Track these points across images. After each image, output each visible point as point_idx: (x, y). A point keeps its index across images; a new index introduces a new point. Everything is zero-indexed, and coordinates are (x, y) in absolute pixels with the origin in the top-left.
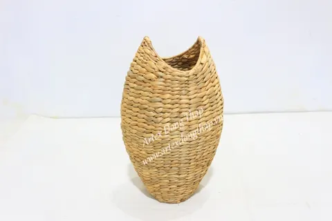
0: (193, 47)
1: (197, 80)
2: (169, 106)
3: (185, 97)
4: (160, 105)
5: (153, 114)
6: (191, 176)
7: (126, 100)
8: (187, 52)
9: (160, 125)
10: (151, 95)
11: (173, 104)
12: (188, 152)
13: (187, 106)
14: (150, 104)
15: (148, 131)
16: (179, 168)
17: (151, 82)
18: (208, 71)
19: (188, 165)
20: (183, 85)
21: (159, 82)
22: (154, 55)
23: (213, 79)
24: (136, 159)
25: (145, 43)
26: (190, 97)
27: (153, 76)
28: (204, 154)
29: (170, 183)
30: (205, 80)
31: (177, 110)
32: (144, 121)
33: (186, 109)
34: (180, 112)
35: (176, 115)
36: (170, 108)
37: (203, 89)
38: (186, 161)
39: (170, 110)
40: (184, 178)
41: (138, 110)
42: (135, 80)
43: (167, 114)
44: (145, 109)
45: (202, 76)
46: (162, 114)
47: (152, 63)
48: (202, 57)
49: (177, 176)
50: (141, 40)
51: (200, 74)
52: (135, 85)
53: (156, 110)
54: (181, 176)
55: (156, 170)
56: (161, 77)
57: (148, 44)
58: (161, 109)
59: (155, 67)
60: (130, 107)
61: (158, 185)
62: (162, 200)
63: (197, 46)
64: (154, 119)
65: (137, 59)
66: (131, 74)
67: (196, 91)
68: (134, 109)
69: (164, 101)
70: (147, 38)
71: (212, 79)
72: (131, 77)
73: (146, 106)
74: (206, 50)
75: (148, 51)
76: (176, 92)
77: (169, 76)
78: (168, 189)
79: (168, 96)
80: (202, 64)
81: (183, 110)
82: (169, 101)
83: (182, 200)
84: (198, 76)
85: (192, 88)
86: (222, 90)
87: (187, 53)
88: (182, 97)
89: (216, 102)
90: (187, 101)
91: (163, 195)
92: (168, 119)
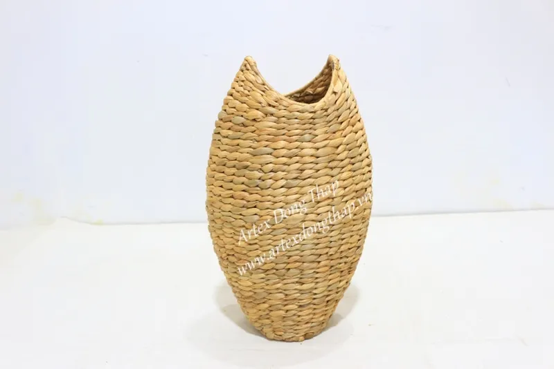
0: (322, 74)
1: (328, 119)
2: (285, 160)
3: (310, 145)
4: (270, 158)
5: (258, 174)
6: (321, 288)
7: (215, 159)
8: (312, 83)
9: (270, 191)
10: (255, 144)
11: (291, 157)
12: (316, 241)
13: (313, 159)
14: (254, 159)
15: (250, 205)
16: (302, 270)
17: (256, 124)
18: (345, 106)
19: (315, 265)
20: (307, 126)
21: (269, 123)
22: (260, 82)
23: (354, 121)
24: (230, 258)
25: (247, 66)
26: (317, 145)
27: (259, 114)
28: (343, 248)
29: (287, 301)
30: (340, 119)
31: (298, 166)
32: (244, 187)
33: (311, 165)
34: (302, 170)
35: (295, 175)
36: (285, 164)
37: (338, 134)
38: (313, 258)
39: (285, 167)
40: (310, 291)
41: (233, 170)
42: (230, 124)
43: (280, 174)
44: (246, 167)
45: (336, 113)
46: (272, 174)
47: (258, 94)
48: (335, 85)
49: (298, 287)
50: (241, 62)
51: (333, 108)
52: (230, 133)
53: (263, 168)
54: (305, 287)
55: (263, 275)
56: (272, 115)
57: (251, 66)
58: (271, 166)
59: (261, 99)
60: (221, 168)
61: (266, 305)
62: (272, 336)
63: (327, 70)
64: (259, 182)
65: (234, 91)
66: (224, 115)
67: (327, 136)
68: (227, 170)
69: (275, 153)
70: (249, 58)
71: (352, 121)
72: (224, 120)
73: (249, 163)
74: (340, 74)
75: (252, 77)
76: (295, 138)
77: (283, 113)
78: (282, 313)
79: (282, 143)
80: (335, 93)
81: (306, 166)
82: (284, 152)
83: (307, 337)
84: (329, 111)
85: (320, 131)
86: (368, 141)
87: (312, 85)
88: (305, 144)
89: (359, 158)
90: (313, 152)
91: (275, 325)
92: (283, 182)
